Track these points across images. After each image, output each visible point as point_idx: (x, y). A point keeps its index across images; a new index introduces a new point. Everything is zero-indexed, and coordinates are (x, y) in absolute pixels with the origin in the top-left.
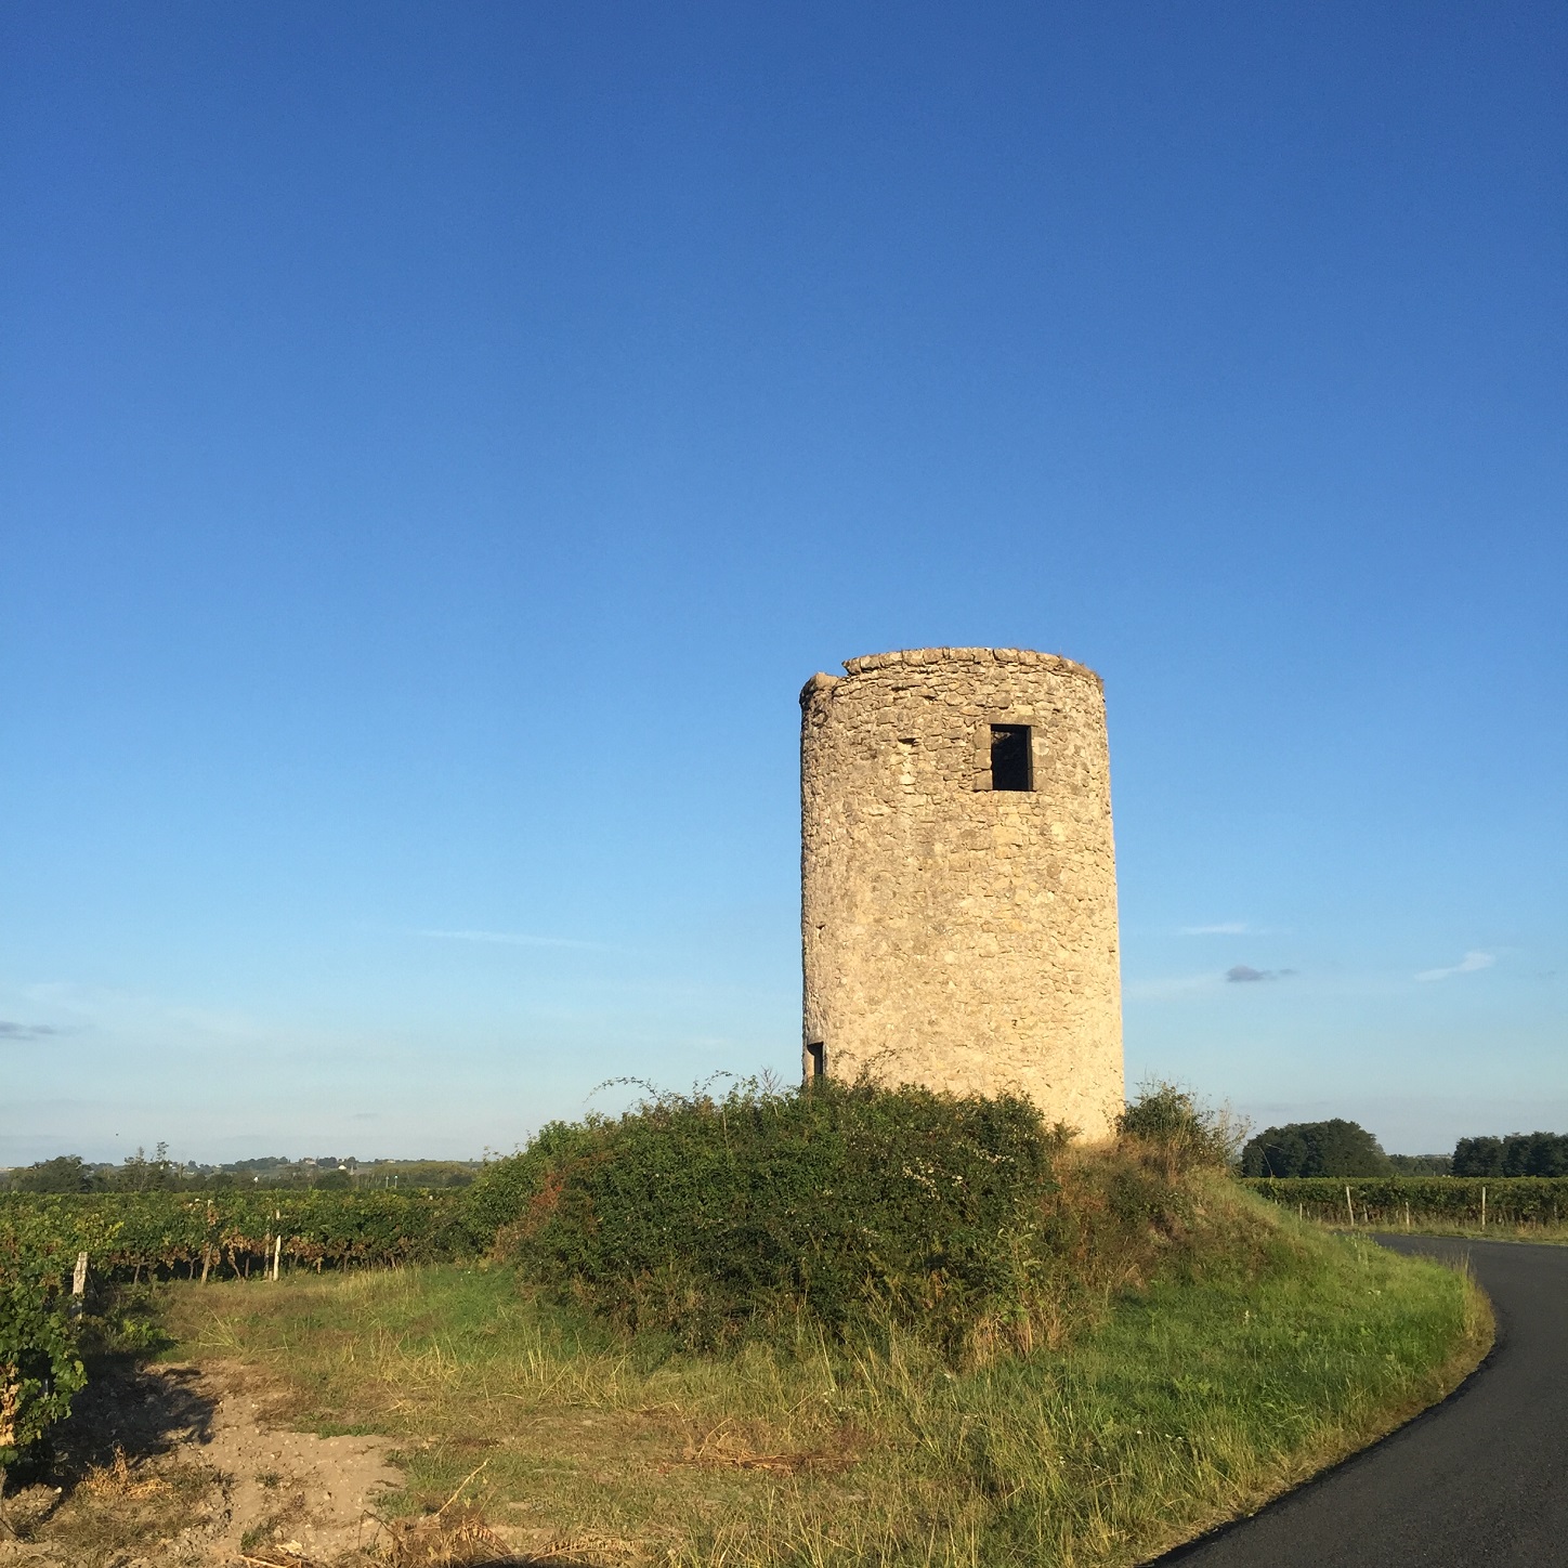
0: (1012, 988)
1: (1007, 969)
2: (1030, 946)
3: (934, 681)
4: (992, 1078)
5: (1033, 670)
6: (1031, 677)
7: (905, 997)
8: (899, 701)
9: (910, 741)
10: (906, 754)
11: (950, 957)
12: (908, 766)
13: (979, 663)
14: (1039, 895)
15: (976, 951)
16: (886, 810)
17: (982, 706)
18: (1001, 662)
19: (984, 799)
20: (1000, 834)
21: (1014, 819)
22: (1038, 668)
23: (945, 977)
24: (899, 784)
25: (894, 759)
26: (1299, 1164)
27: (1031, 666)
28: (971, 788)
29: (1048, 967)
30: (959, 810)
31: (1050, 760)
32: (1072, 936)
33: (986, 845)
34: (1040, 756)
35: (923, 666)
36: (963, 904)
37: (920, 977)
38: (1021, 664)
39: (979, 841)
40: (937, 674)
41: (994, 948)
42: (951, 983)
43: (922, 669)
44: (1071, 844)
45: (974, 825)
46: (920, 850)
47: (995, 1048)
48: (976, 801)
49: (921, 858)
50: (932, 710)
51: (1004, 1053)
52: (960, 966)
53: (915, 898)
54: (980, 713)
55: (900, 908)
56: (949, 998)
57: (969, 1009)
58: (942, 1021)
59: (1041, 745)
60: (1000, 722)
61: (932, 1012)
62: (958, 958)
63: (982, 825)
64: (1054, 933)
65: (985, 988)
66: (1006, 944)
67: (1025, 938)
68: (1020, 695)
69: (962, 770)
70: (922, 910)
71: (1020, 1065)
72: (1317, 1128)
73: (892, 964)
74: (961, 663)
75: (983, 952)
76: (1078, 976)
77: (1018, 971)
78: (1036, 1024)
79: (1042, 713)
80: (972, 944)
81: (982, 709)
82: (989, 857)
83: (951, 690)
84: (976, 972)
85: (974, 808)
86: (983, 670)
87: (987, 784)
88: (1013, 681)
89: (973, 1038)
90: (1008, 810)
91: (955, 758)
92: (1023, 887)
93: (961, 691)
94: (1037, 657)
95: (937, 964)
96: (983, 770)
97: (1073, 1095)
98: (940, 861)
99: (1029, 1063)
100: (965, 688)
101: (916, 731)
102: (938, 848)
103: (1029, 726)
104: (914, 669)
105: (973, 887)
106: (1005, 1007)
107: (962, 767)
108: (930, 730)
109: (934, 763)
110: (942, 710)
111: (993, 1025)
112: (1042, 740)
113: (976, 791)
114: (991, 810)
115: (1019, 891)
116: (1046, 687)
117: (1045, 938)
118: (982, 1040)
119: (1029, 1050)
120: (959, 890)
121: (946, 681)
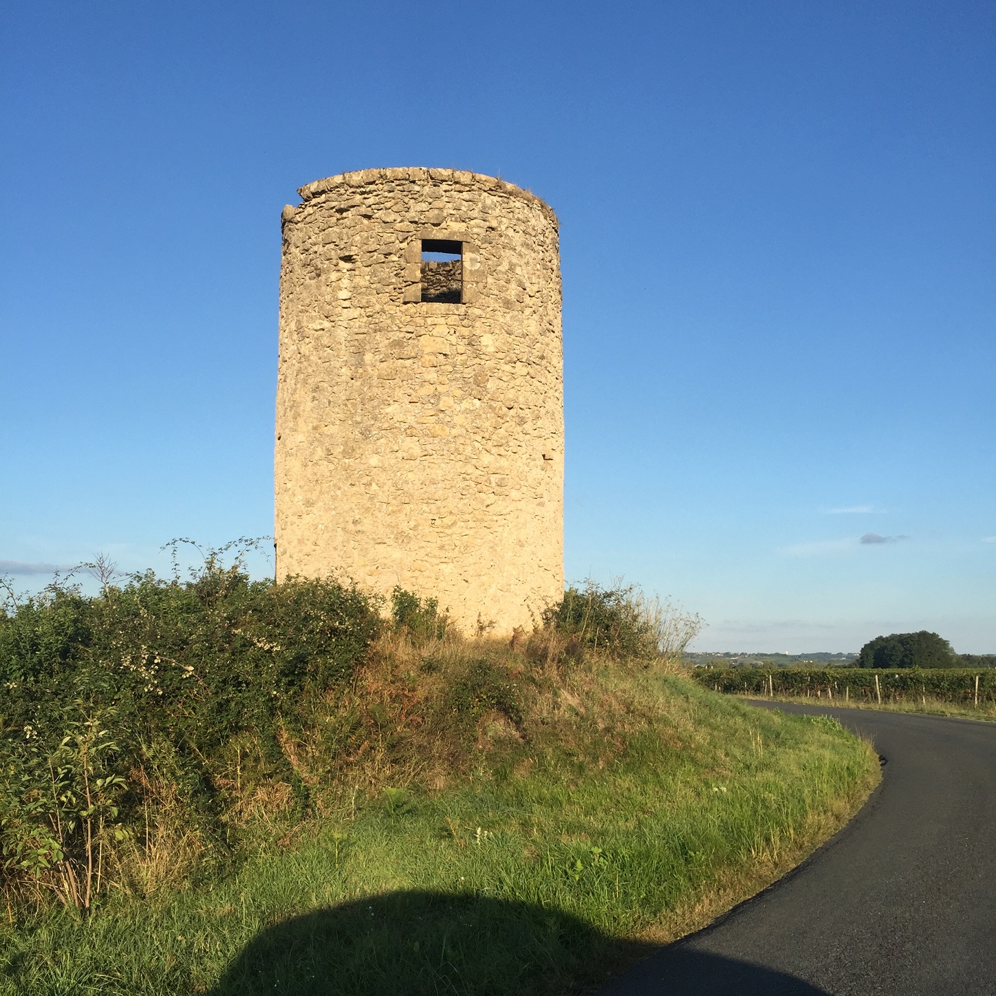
0: (432, 488)
1: (428, 471)
2: (452, 449)
3: (371, 200)
4: (409, 574)
5: (467, 189)
6: (466, 195)
7: (334, 498)
8: (341, 221)
9: (348, 259)
10: (345, 271)
11: (374, 460)
12: (345, 282)
13: (414, 182)
14: (464, 402)
15: (400, 455)
16: (327, 324)
17: (416, 222)
18: (437, 182)
19: (413, 310)
20: (427, 344)
21: (442, 330)
22: (473, 187)
23: (369, 478)
24: (337, 299)
25: (334, 276)
26: (898, 659)
27: (466, 185)
28: (402, 301)
29: (470, 469)
30: (389, 321)
31: (481, 274)
32: (497, 441)
33: (413, 354)
34: (471, 271)
35: (362, 187)
36: (389, 410)
37: (347, 479)
38: (456, 183)
39: (408, 351)
40: (375, 193)
41: (417, 451)
42: (374, 485)
43: (362, 189)
44: (500, 355)
45: (402, 335)
46: (353, 360)
47: (413, 545)
48: (405, 313)
49: (353, 368)
50: (368, 228)
51: (422, 550)
52: (384, 469)
53: (346, 405)
54: (412, 229)
55: (334, 415)
56: (371, 499)
57: (390, 508)
58: (365, 520)
59: (471, 260)
60: (432, 237)
61: (357, 511)
62: (382, 462)
63: (410, 335)
64: (479, 438)
65: (406, 489)
66: (429, 447)
67: (448, 442)
68: (452, 212)
69: (393, 283)
70: (352, 415)
71: (437, 561)
72: (910, 636)
73: (325, 467)
74: (398, 182)
75: (405, 455)
76: (504, 479)
77: (440, 473)
78: (454, 523)
79: (475, 230)
80: (396, 448)
81: (415, 225)
82: (415, 366)
83: (386, 209)
84: (399, 474)
85: (402, 319)
86: (417, 188)
87: (416, 296)
88: (447, 199)
89: (392, 536)
90: (436, 321)
91: (386, 272)
92: (447, 394)
93: (395, 209)
94: (473, 177)
95: (362, 467)
96: (413, 283)
97: (491, 591)
98: (369, 369)
99: (446, 560)
100: (400, 207)
101: (354, 248)
102: (368, 357)
103: (462, 242)
104: (355, 190)
105: (399, 394)
106: (425, 507)
107: (394, 280)
108: (366, 247)
109: (368, 278)
110: (378, 228)
111: (412, 524)
112: (473, 255)
113: (405, 303)
114: (420, 321)
115: (444, 398)
116: (480, 205)
117: (468, 442)
118: (402, 538)
119: (446, 547)
120: (385, 397)
121: (382, 200)
